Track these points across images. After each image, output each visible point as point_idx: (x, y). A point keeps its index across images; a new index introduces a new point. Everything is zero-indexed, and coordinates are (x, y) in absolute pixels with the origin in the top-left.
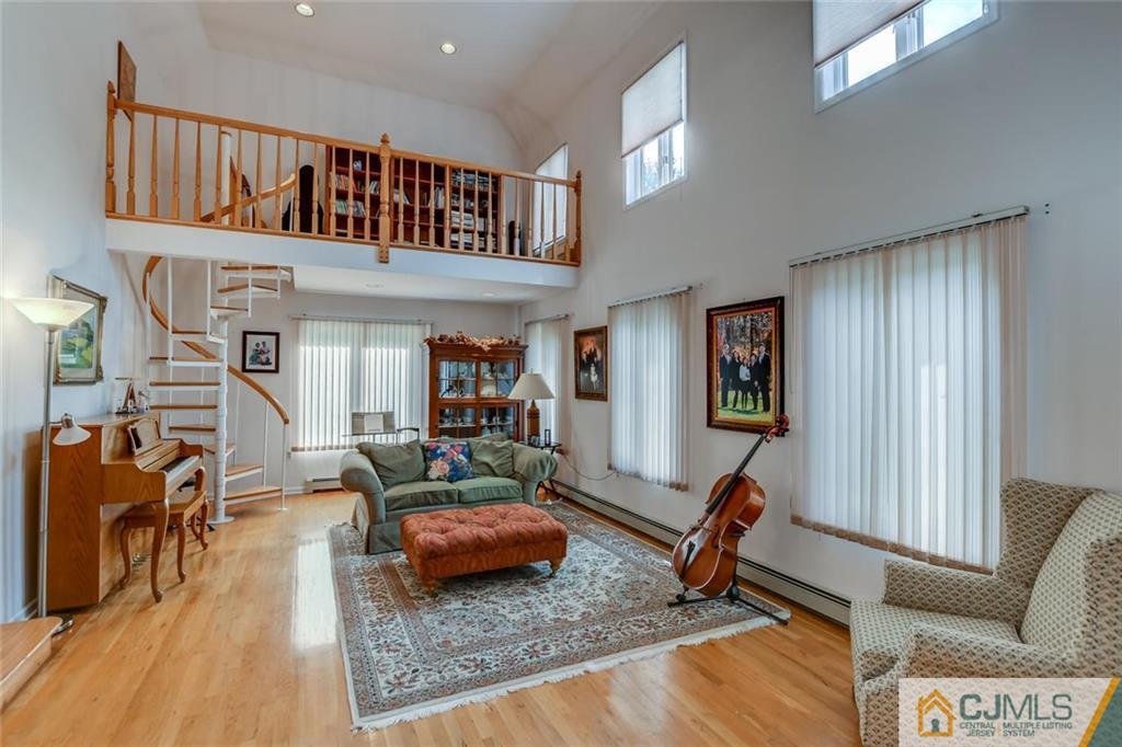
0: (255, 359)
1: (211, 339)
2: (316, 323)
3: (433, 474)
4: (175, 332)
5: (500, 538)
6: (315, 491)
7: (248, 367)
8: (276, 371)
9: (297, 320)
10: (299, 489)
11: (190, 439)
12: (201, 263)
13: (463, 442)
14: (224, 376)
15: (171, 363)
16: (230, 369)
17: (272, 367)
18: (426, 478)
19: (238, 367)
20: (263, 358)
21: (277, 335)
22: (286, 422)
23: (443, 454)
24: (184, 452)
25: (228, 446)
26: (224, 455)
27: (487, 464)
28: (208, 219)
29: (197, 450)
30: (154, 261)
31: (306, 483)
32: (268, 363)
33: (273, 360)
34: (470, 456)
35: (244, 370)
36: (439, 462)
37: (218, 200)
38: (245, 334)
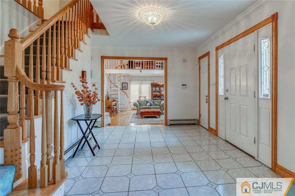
0: (124, 87)
1: (117, 85)
2: (133, 81)
3: (147, 105)
4: (113, 84)
5: (151, 112)
6: (133, 110)
7: (123, 89)
8: (127, 89)
9: (130, 81)
10: (131, 109)
11: (115, 99)
12: (116, 74)
13: (153, 101)
14: (119, 90)
15: (112, 88)
16: (120, 89)
17: (126, 89)
18: (146, 106)
19: (121, 89)
20: (125, 87)
21: (127, 83)
22: (128, 97)
23: (149, 102)
24: (114, 101)
25: (120, 101)
26: (119, 102)
27: (156, 104)
28: (116, 68)
29: (116, 101)
30: (110, 74)
31: (132, 108)
32: (126, 88)
33: (126, 87)
34: (154, 103)
35: (122, 89)
36: (148, 103)
37: (118, 65)
38: (122, 83)
